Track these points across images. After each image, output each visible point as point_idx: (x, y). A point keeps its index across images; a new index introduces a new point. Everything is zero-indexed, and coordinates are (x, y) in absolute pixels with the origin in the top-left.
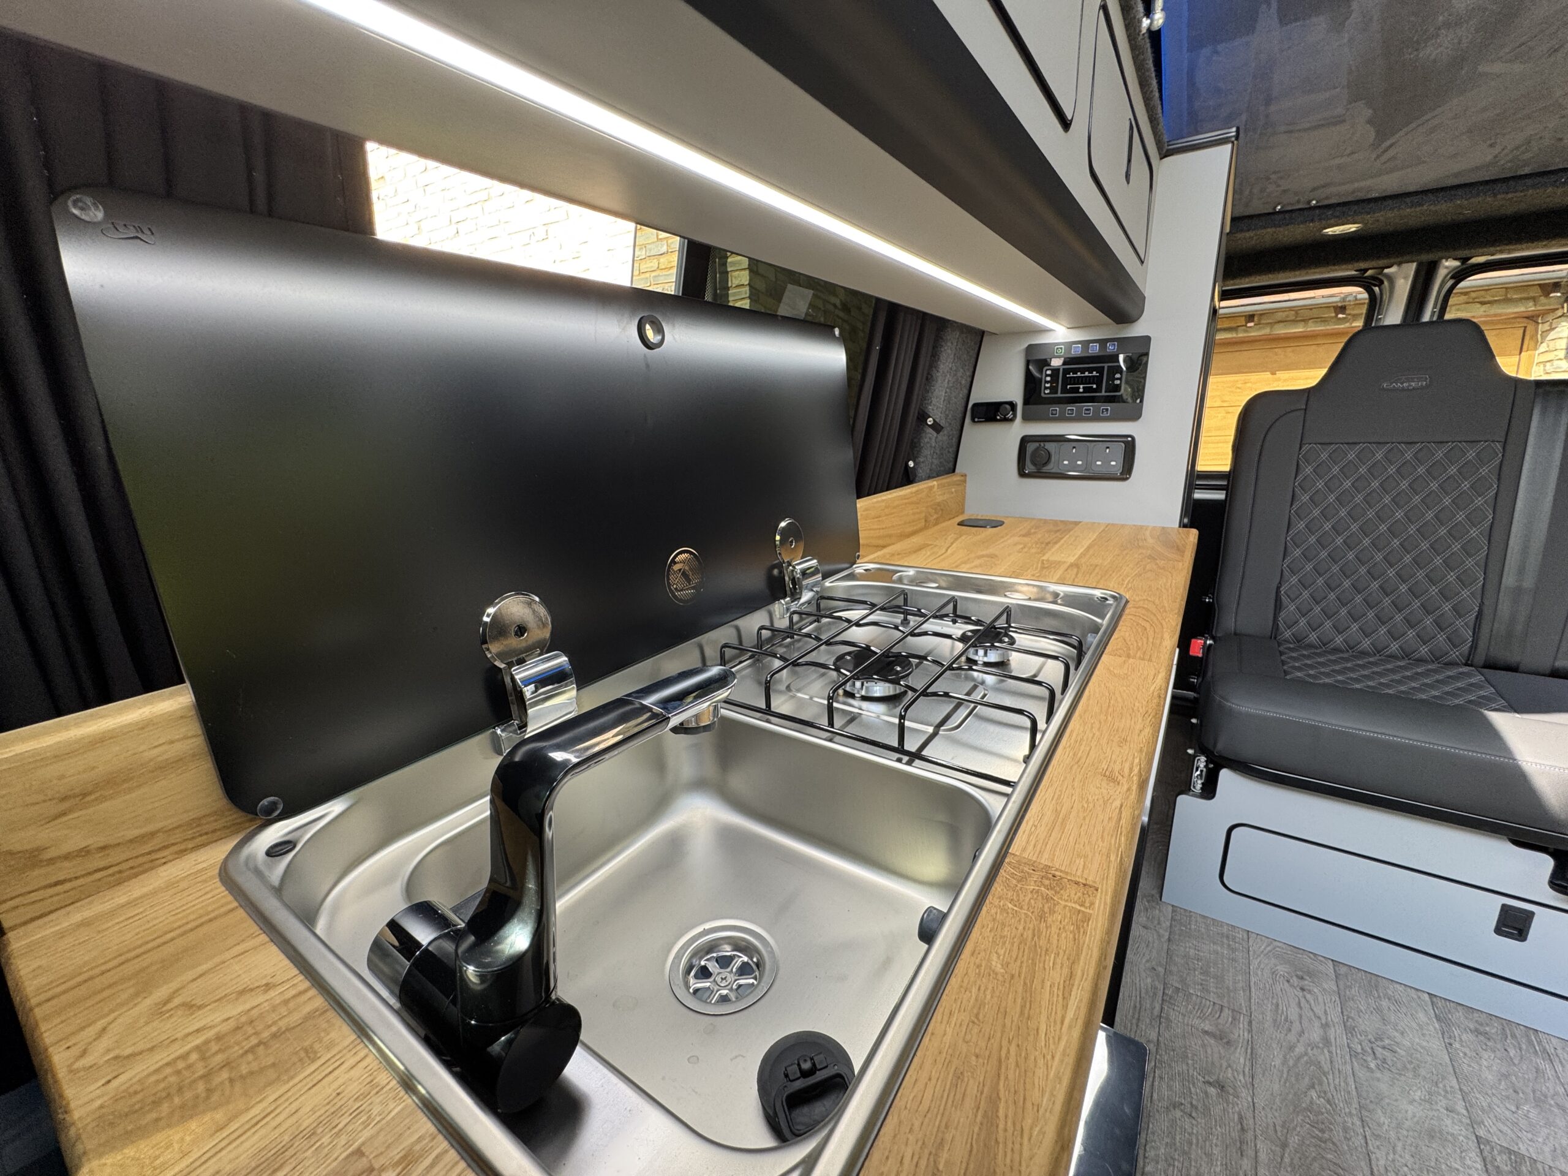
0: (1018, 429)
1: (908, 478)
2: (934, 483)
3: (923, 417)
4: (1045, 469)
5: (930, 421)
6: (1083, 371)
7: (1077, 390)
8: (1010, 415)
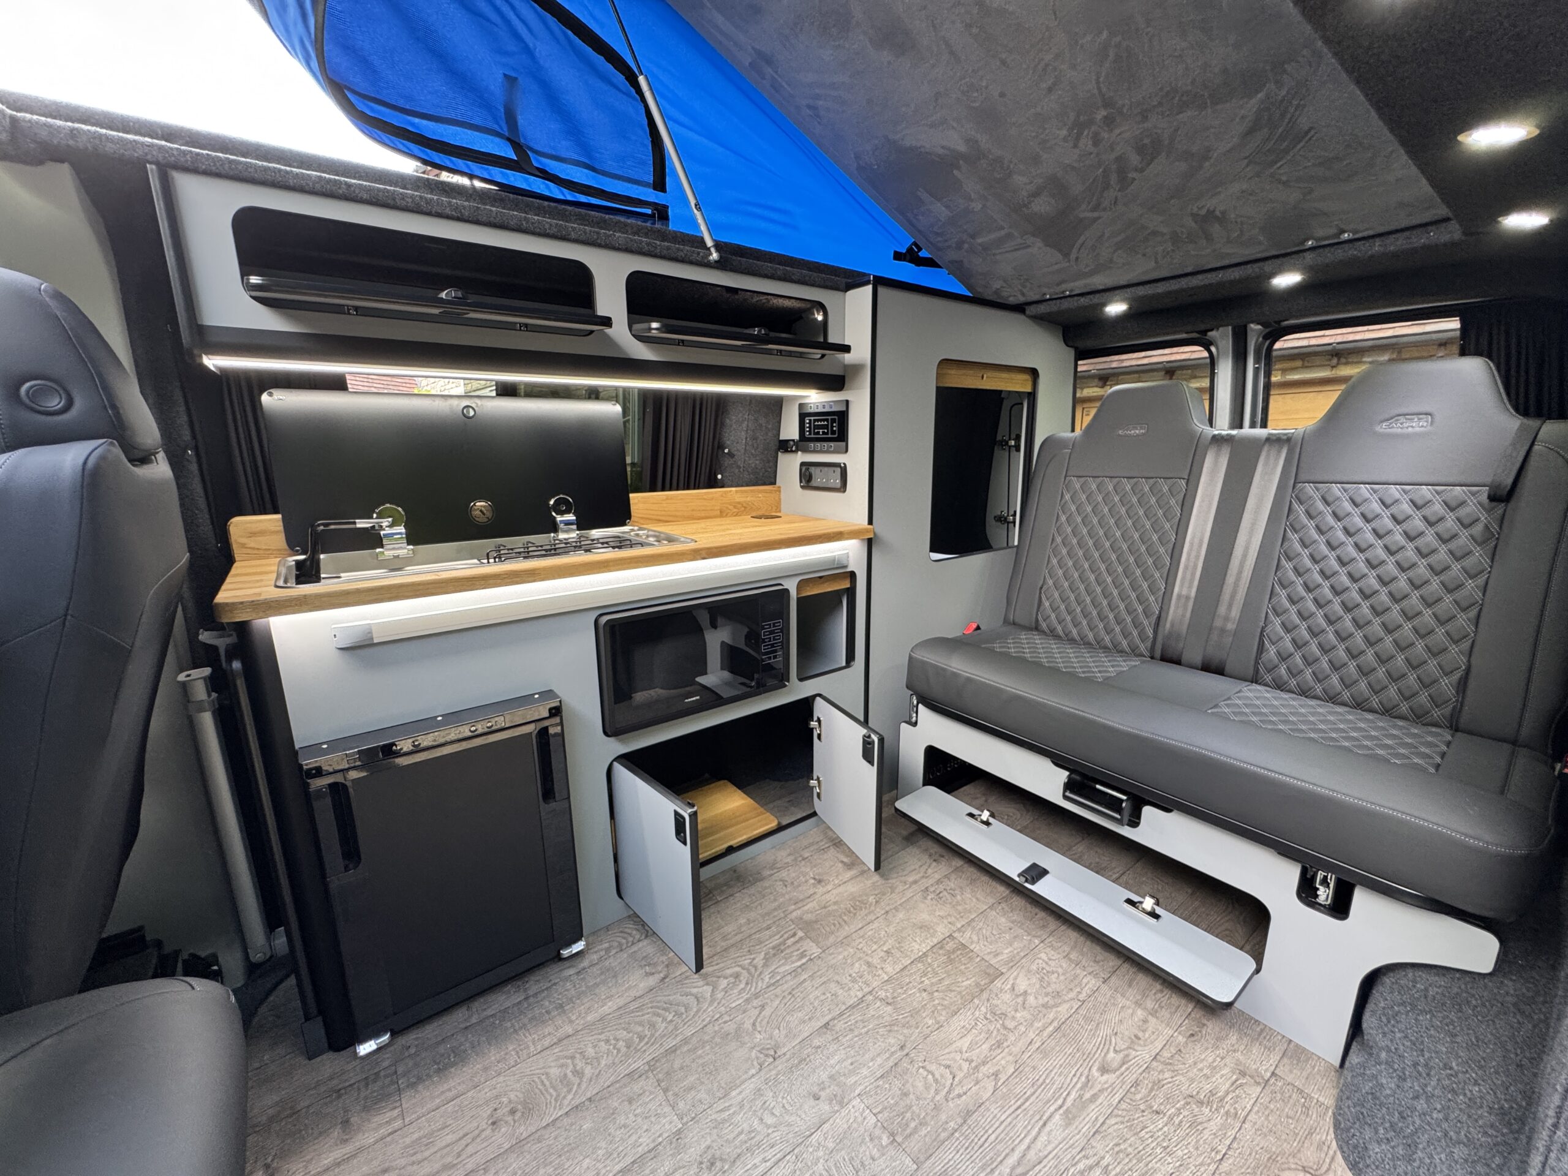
0: (801, 457)
1: (712, 483)
2: (734, 489)
3: (721, 447)
4: (810, 484)
5: (726, 451)
6: (821, 420)
7: (818, 433)
8: (794, 449)
